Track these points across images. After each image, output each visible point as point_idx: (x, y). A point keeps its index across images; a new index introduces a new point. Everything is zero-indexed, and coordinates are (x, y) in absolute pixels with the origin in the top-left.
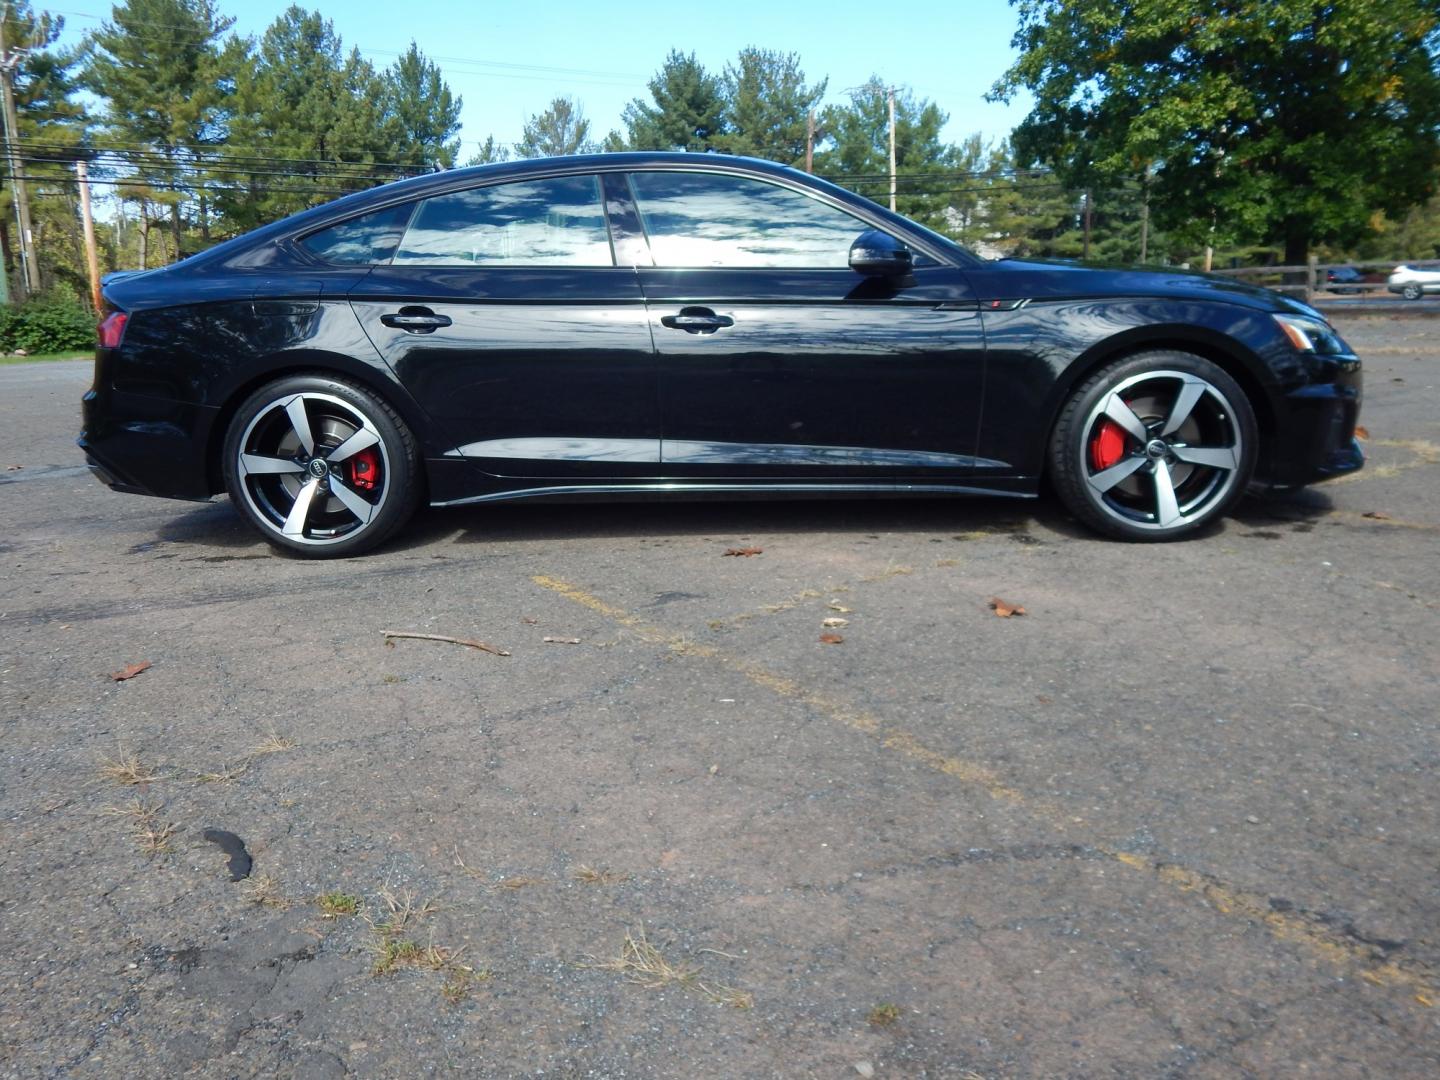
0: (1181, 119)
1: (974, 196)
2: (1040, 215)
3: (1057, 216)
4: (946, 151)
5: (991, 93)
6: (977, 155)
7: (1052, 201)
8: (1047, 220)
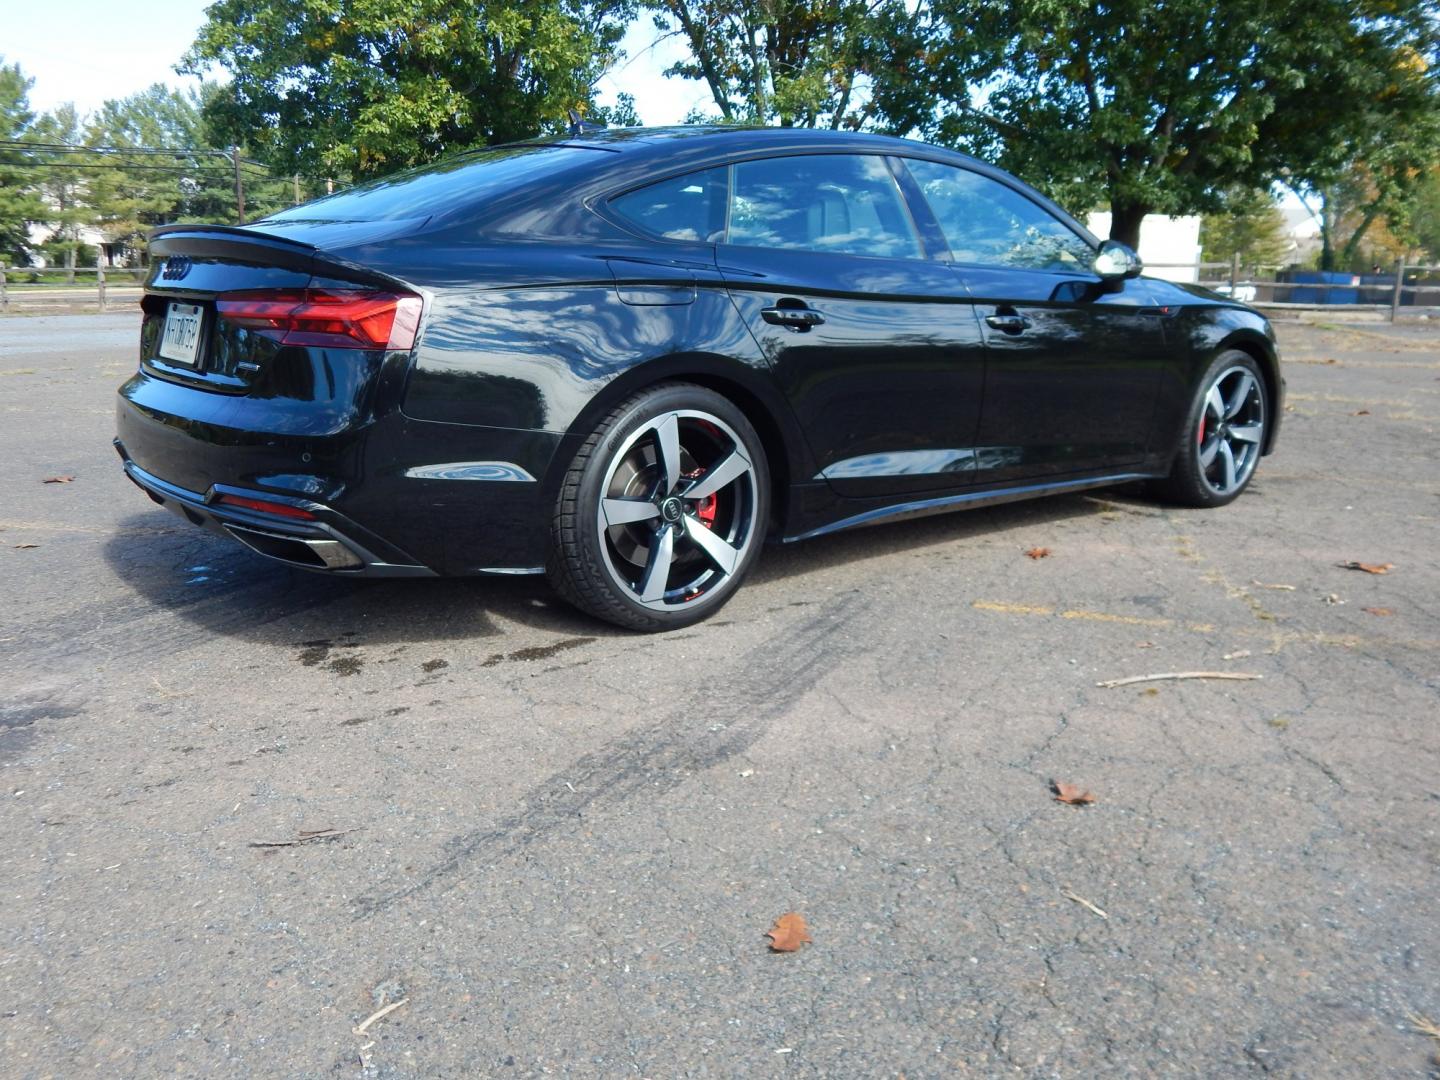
0: (409, 117)
1: (75, 172)
2: (150, 199)
3: (169, 201)
4: (37, 120)
5: (181, 65)
6: (73, 126)
7: (160, 185)
8: (159, 205)
